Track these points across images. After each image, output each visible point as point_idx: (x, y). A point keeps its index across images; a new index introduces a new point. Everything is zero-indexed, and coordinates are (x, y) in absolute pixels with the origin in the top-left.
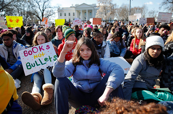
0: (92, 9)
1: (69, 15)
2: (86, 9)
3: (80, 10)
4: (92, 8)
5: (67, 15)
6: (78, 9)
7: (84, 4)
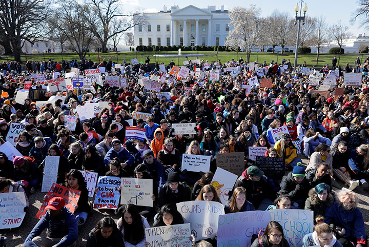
0: (209, 18)
1: (159, 30)
2: (196, 19)
3: (183, 21)
4: (208, 16)
5: (154, 28)
6: (178, 18)
7: (191, 6)
